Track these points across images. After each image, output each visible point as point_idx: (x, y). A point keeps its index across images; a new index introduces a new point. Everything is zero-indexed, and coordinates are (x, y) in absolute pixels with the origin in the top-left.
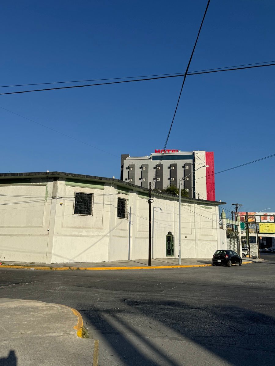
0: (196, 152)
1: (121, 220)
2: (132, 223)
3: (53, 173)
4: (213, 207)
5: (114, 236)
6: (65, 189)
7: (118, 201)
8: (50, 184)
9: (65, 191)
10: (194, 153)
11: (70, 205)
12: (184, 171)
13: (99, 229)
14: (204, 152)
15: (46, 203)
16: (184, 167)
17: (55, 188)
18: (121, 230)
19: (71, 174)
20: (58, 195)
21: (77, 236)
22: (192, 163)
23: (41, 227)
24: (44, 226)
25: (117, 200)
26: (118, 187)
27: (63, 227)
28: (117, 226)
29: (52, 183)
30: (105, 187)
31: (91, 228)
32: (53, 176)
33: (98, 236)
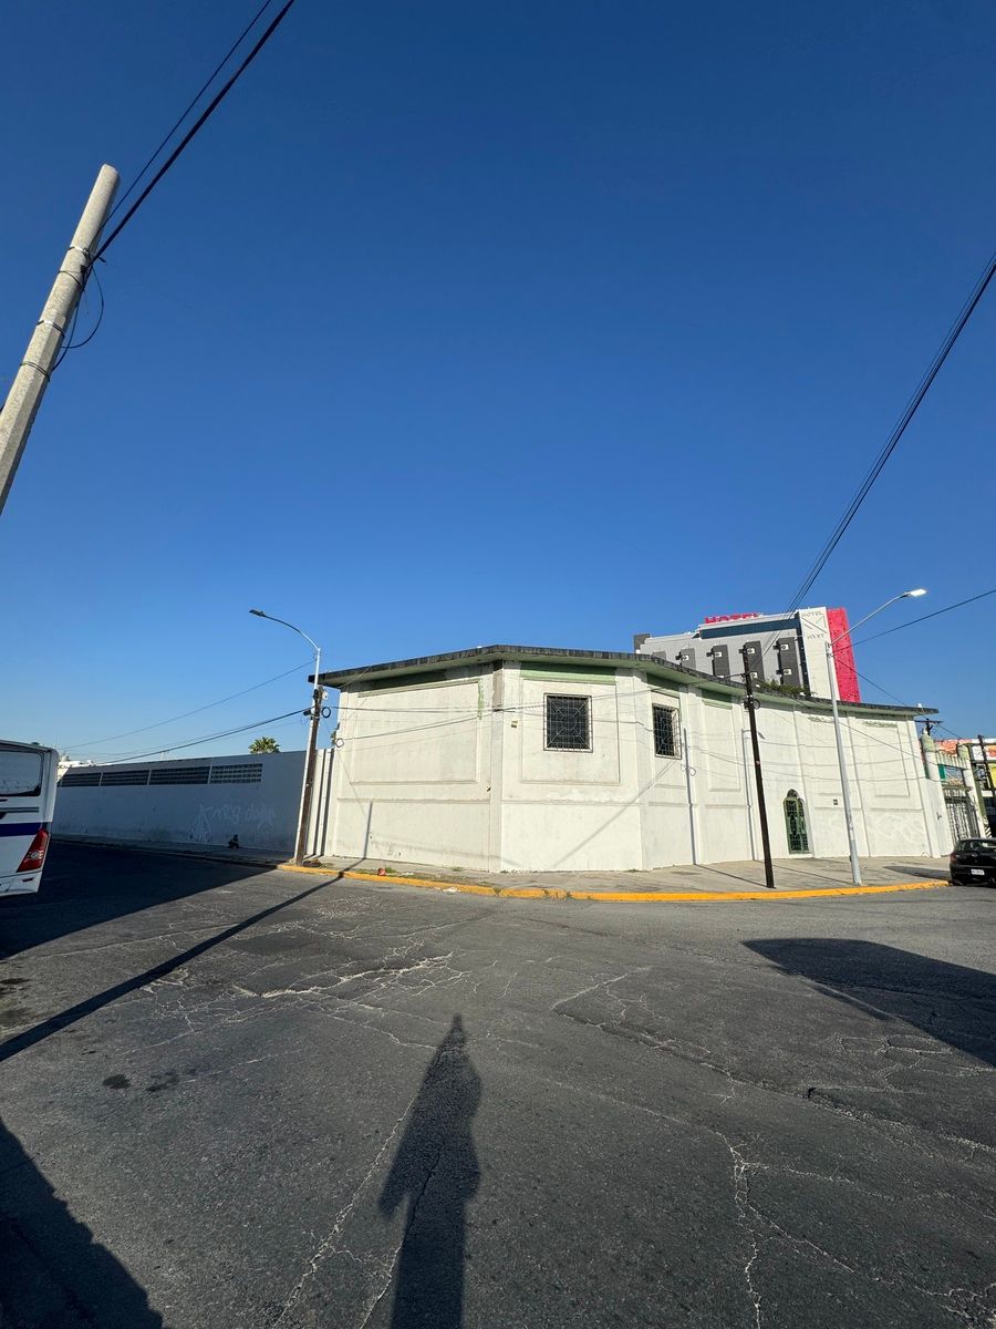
0: (801, 612)
1: (665, 761)
2: (692, 772)
3: (490, 649)
4: (901, 724)
5: (651, 804)
6: (521, 686)
7: (655, 714)
8: (487, 679)
9: (521, 693)
10: (797, 616)
11: (535, 726)
12: (779, 655)
13: (612, 784)
14: (823, 610)
15: (481, 724)
16: (777, 647)
17: (498, 688)
18: (668, 786)
19: (533, 648)
20: (506, 704)
21: (559, 802)
22: (796, 637)
23: (473, 781)
24: (478, 779)
25: (650, 713)
26: (652, 678)
27: (524, 781)
28: (657, 777)
29: (492, 675)
30: (617, 678)
31: (592, 784)
32: (492, 657)
33: (612, 803)
